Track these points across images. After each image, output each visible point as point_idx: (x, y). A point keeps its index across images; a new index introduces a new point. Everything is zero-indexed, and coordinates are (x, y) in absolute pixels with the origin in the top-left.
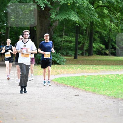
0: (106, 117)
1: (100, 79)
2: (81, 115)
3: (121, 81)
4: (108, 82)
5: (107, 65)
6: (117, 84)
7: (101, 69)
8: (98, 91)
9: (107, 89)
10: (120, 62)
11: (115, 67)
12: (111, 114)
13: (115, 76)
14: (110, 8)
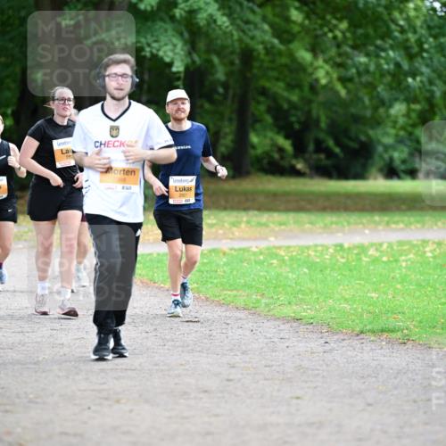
0: (298, 398)
1: (275, 261)
2: (206, 391)
3: (350, 270)
4: (306, 270)
5: (300, 209)
6: (339, 278)
7: (281, 224)
8: (267, 305)
9: (300, 296)
10: (349, 202)
11: (329, 219)
12: (315, 388)
13: (331, 250)
14: (312, 6)
